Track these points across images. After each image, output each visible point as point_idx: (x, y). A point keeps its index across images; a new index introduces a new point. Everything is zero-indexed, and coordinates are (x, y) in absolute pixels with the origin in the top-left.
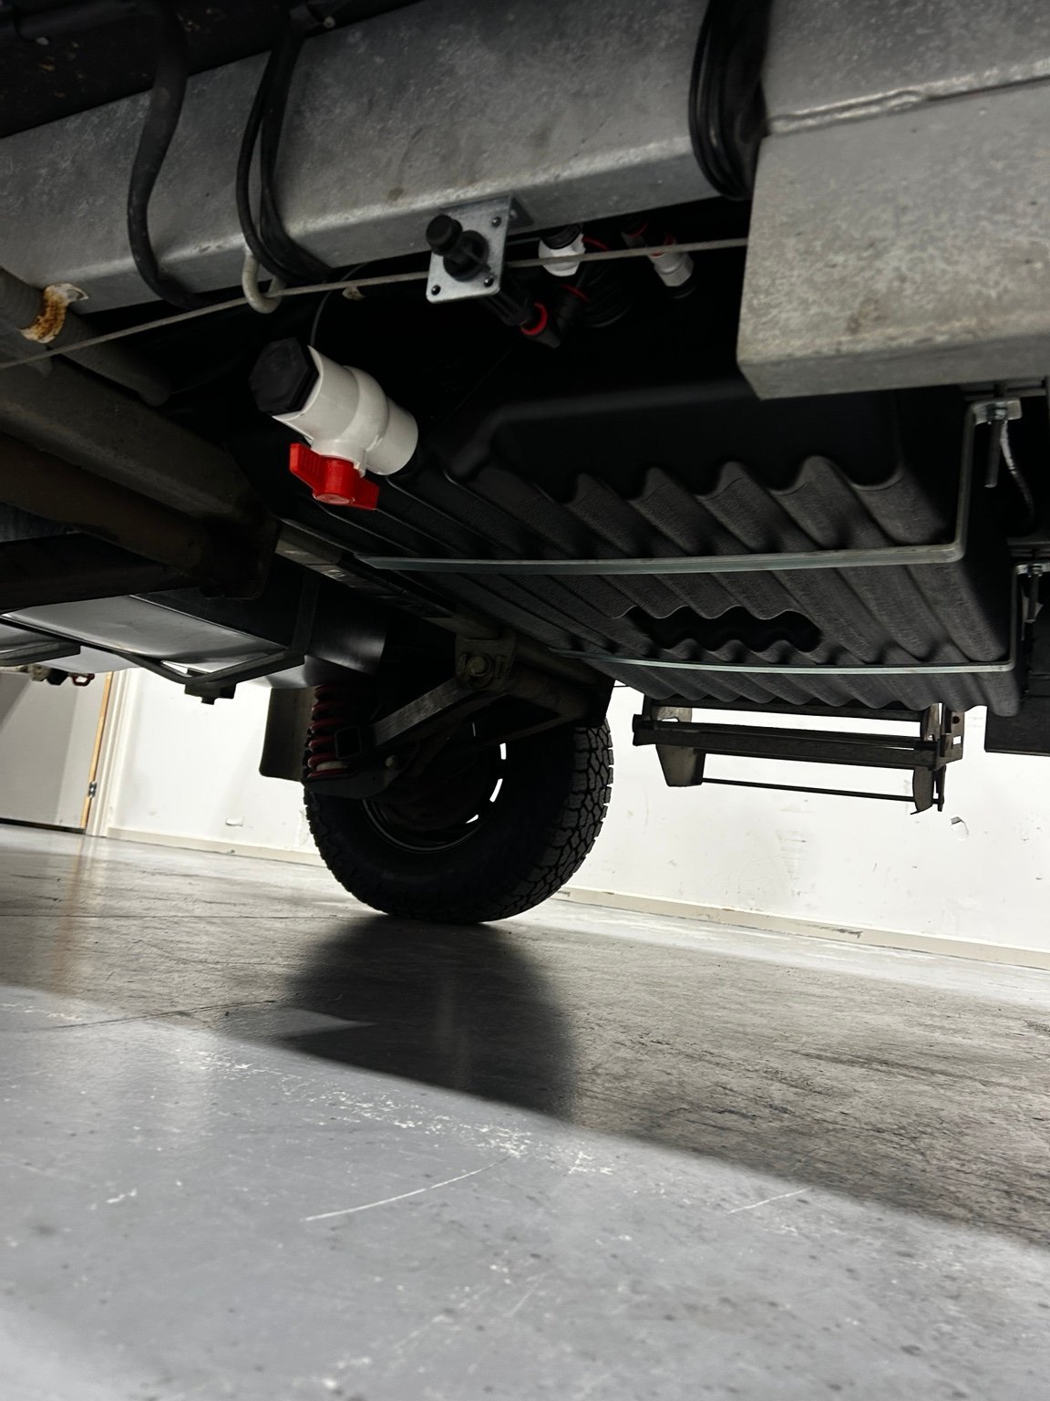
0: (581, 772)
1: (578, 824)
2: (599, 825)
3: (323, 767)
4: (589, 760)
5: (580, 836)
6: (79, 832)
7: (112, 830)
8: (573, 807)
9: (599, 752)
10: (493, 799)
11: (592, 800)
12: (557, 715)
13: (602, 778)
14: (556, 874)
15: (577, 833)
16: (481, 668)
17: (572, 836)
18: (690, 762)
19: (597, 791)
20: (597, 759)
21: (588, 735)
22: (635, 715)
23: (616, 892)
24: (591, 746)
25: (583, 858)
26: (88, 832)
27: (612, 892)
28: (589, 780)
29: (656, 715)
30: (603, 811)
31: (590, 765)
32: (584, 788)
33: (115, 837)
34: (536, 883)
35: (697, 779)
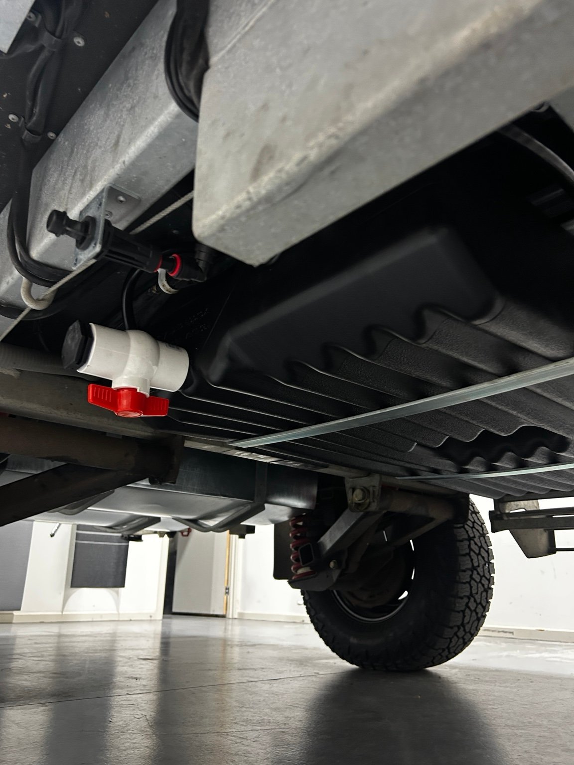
0: (464, 555)
1: (471, 592)
2: (490, 591)
3: (300, 571)
4: (469, 546)
5: (475, 601)
6: (223, 616)
7: (240, 614)
8: (464, 581)
9: (476, 540)
10: (412, 578)
11: (478, 574)
12: (432, 519)
13: (483, 558)
14: (464, 630)
15: (472, 599)
16: (360, 496)
17: (469, 602)
18: (544, 538)
19: (481, 566)
20: (476, 544)
21: (465, 529)
22: (490, 511)
23: (545, 629)
24: (469, 536)
25: (485, 616)
26: (227, 616)
27: (542, 629)
28: (472, 560)
29: (504, 509)
30: (490, 581)
31: (471, 549)
32: (470, 566)
33: (241, 618)
34: (451, 639)
35: (552, 549)
